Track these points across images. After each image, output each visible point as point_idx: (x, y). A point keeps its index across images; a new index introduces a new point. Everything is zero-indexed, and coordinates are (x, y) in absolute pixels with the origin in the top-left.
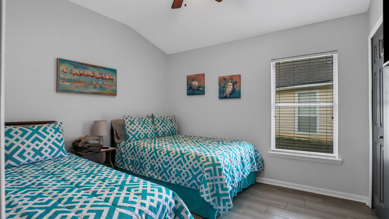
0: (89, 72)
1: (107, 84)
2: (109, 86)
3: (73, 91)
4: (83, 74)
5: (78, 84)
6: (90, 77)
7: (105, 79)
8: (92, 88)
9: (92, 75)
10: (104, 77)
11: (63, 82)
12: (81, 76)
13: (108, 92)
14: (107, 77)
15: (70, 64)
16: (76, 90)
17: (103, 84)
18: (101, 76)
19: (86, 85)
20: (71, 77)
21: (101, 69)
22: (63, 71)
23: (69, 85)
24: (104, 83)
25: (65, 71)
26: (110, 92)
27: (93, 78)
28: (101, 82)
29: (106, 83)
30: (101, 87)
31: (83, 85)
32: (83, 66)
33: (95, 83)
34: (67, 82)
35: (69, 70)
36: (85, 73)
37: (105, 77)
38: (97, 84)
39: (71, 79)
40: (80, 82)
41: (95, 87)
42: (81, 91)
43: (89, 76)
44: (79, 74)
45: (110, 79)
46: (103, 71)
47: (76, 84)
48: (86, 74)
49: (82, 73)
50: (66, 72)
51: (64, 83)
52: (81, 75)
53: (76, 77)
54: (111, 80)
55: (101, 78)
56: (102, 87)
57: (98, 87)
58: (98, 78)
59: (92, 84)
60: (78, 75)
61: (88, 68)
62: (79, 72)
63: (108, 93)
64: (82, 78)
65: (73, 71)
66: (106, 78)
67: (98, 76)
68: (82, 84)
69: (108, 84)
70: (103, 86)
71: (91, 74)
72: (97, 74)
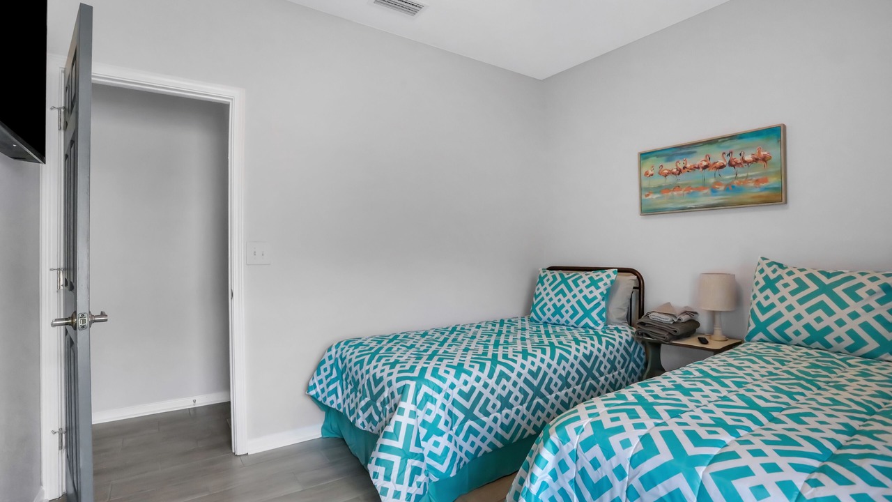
0: (698, 159)
1: (747, 177)
2: (754, 179)
3: (666, 208)
4: (684, 168)
5: (675, 193)
6: (701, 169)
7: (741, 164)
8: (706, 195)
9: (705, 163)
10: (738, 159)
11: (648, 195)
12: (679, 174)
13: (753, 197)
14: (748, 158)
15: (658, 156)
16: (671, 206)
17: (736, 178)
18: (728, 159)
19: (692, 190)
20: (661, 181)
21: (728, 143)
22: (646, 174)
23: (657, 198)
24: (739, 175)
25: (650, 172)
26: (760, 197)
27: (708, 169)
28: (728, 175)
29: (745, 175)
30: (730, 188)
31: (685, 192)
32: (683, 151)
33: (712, 180)
34: (655, 193)
35: (657, 169)
36: (688, 166)
37: (743, 159)
38: (717, 183)
39: (660, 187)
40: (677, 187)
41: (714, 191)
42: (680, 206)
43: (698, 168)
44: (675, 170)
45: (756, 160)
46: (736, 146)
47: (670, 193)
48: (691, 166)
49: (681, 166)
50: (652, 175)
51: (650, 197)
52: (680, 172)
53: (671, 179)
54: (762, 164)
55: (730, 164)
56: (733, 187)
57: (722, 188)
58: (722, 167)
59: (704, 186)
60: (673, 173)
61: (695, 152)
62: (677, 166)
63: (750, 200)
64: (683, 178)
65: (663, 168)
66: (745, 162)
67: (721, 161)
68: (682, 192)
69: (751, 176)
70: (736, 185)
71: (701, 164)
72: (718, 157)
